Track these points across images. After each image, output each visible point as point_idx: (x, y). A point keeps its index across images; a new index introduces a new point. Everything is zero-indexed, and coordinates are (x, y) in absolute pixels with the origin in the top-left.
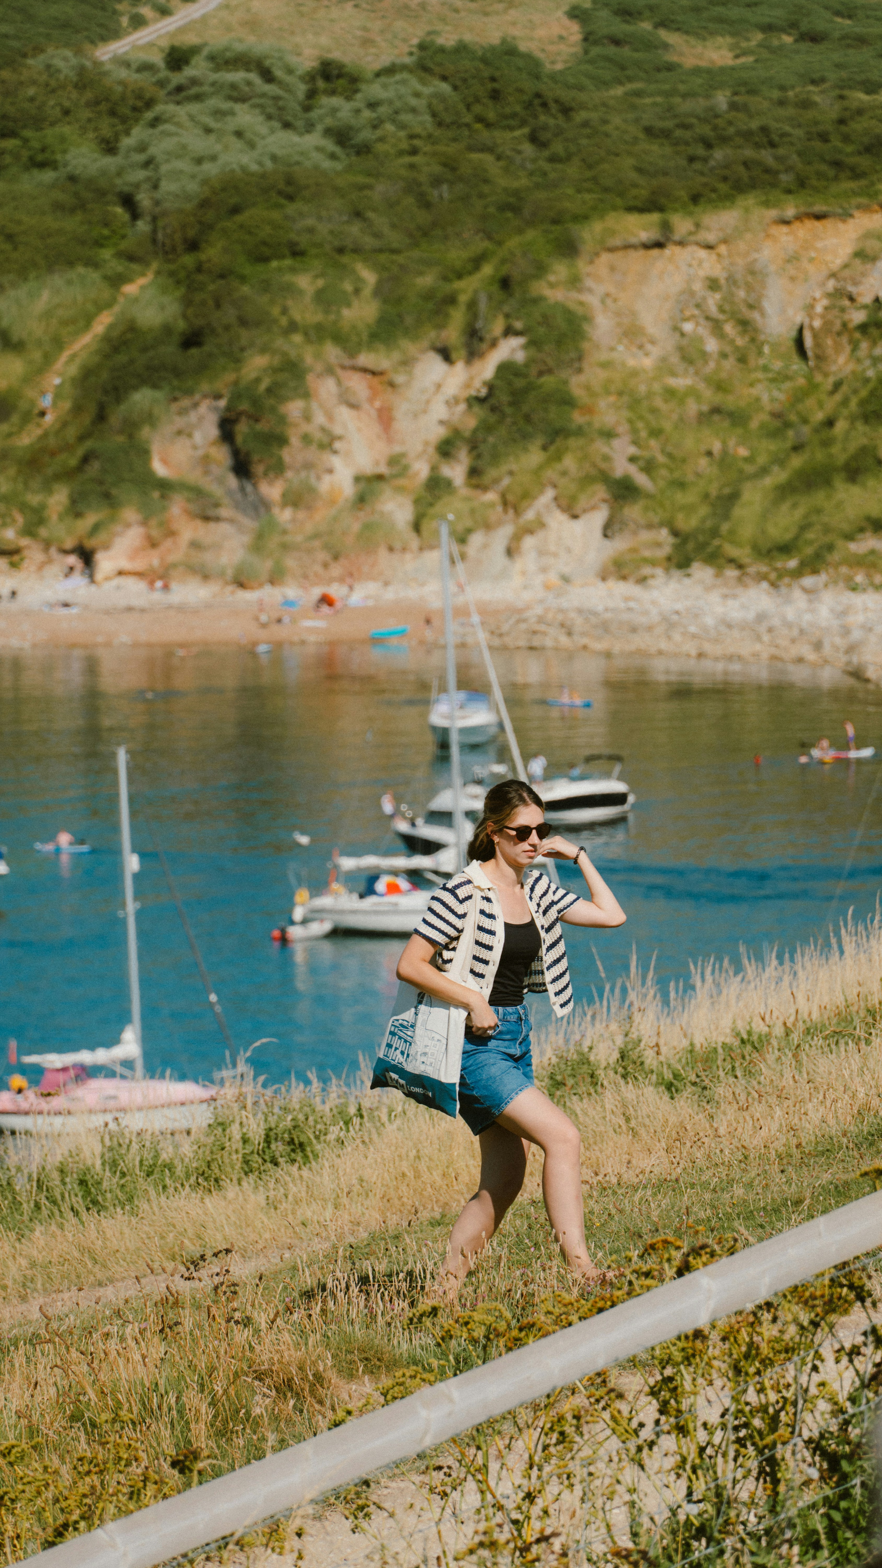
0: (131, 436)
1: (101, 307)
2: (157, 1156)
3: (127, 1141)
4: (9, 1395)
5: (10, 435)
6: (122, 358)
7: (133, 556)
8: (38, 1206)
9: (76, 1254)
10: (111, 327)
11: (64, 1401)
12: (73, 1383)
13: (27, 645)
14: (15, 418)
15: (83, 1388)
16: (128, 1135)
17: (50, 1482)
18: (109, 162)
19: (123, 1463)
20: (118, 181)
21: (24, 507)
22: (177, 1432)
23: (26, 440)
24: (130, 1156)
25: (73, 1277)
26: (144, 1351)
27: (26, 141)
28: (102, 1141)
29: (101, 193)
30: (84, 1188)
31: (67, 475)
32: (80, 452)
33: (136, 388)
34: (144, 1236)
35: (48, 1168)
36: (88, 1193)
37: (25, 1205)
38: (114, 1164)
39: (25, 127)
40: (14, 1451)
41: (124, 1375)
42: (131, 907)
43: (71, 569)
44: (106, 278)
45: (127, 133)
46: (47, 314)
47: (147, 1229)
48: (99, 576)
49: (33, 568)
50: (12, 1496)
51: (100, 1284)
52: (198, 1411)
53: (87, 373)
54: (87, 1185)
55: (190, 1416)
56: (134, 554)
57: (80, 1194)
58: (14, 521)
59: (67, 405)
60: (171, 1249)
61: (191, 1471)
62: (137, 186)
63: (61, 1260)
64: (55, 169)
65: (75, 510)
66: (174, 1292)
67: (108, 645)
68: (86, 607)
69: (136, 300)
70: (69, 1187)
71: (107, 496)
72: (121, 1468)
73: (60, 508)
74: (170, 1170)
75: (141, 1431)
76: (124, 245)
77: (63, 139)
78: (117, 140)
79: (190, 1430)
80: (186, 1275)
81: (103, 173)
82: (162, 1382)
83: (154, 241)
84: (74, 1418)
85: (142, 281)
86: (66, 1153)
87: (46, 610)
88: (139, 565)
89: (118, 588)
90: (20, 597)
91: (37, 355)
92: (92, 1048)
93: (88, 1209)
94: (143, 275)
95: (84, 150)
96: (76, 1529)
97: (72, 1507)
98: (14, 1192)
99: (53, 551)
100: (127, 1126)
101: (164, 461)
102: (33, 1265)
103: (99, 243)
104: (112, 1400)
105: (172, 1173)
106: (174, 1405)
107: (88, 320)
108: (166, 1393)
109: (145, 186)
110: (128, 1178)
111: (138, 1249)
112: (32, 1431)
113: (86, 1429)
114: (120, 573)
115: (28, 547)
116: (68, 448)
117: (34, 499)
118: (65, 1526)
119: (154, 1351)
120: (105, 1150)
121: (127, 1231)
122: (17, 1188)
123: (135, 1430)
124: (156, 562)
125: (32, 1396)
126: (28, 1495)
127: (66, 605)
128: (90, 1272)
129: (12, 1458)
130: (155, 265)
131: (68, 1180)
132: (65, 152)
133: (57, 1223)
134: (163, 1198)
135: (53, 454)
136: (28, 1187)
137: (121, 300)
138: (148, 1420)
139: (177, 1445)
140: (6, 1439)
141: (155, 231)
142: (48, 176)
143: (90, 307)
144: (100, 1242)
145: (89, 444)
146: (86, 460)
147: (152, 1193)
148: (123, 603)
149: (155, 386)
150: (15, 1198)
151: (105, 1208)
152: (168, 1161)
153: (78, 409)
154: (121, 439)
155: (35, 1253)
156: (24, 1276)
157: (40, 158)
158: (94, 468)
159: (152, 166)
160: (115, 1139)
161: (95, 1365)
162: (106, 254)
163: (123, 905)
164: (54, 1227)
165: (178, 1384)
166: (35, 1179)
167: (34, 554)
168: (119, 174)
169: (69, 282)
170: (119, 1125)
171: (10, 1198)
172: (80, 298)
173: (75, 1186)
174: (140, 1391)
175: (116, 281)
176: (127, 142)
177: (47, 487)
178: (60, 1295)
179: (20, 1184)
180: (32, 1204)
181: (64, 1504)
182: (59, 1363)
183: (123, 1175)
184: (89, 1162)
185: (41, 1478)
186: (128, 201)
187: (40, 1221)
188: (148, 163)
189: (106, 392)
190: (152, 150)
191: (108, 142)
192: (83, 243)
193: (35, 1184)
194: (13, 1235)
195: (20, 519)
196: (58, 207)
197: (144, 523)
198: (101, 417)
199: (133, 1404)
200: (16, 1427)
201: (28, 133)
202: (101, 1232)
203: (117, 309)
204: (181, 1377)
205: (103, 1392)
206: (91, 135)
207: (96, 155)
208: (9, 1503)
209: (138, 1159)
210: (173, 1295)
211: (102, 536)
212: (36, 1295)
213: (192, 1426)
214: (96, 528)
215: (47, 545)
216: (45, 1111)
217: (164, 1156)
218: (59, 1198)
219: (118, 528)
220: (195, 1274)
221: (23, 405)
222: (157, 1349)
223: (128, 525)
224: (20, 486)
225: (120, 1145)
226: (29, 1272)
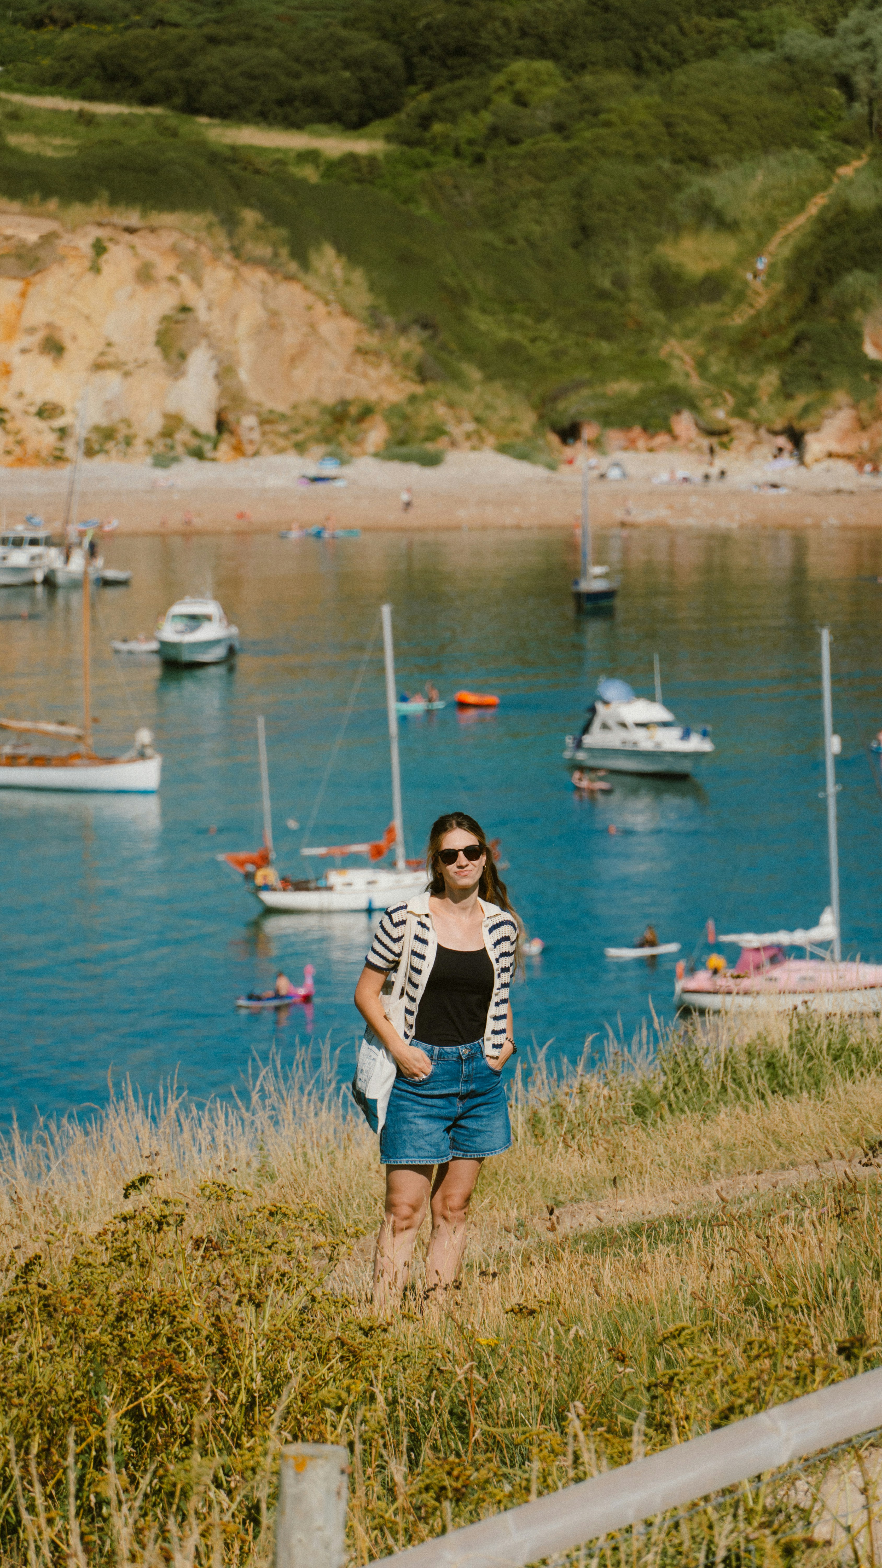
0: (842, 319)
1: (815, 188)
2: (845, 1040)
3: (816, 1025)
4: (685, 1277)
5: (722, 315)
6: (835, 240)
7: (842, 439)
8: (724, 1088)
9: (760, 1136)
10: (826, 208)
11: (739, 1284)
12: (750, 1266)
13: (734, 525)
14: (727, 298)
15: (758, 1270)
16: (816, 1019)
17: (719, 1364)
18: (826, 44)
19: (792, 1348)
20: (835, 62)
21: (735, 388)
22: (852, 1318)
23: (738, 320)
24: (818, 1040)
25: (757, 1159)
26: (821, 1236)
27: (743, 20)
28: (791, 1025)
29: (818, 74)
30: (771, 1071)
31: (779, 356)
32: (792, 333)
33: (849, 270)
34: (828, 1120)
35: (736, 1050)
36: (775, 1075)
37: (711, 1087)
38: (801, 1047)
39: (743, 7)
40: (684, 1333)
41: (800, 1259)
42: (832, 788)
43: (780, 450)
44: (822, 159)
45: (845, 15)
46: (763, 195)
47: (832, 1113)
48: (809, 458)
49: (742, 449)
50: (681, 1377)
51: (783, 1167)
52: (872, 1298)
53: (801, 255)
54: (774, 1068)
55: (864, 1302)
56: (844, 436)
57: (767, 1077)
58: (725, 401)
59: (779, 286)
60: (855, 1134)
61: (857, 1357)
62: (854, 68)
63: (745, 1142)
64: (772, 50)
65: (786, 392)
66: (852, 1178)
67: (817, 526)
68: (795, 489)
69: (850, 183)
70: (756, 1069)
71: (818, 378)
72: (790, 1353)
73: (771, 390)
74: (857, 1054)
75: (815, 1316)
76: (840, 128)
77: (781, 20)
78: (835, 20)
79: (863, 1316)
80: (865, 1161)
81: (819, 54)
82: (838, 1268)
83: (870, 123)
84: (748, 1301)
85: (857, 164)
86: (755, 1036)
87: (755, 490)
88: (848, 447)
89: (828, 470)
90: (729, 477)
91: (751, 236)
92: (791, 929)
93: (774, 1092)
94: (859, 157)
95: (802, 31)
96: (742, 1412)
97: (741, 1390)
98: (701, 1072)
99: (762, 432)
100: (815, 1010)
101: (876, 345)
102: (717, 1147)
103: (814, 126)
104: (788, 1284)
105: (859, 1058)
106: (848, 1292)
107: (803, 201)
108: (842, 1278)
109: (863, 67)
110: (815, 1061)
111: (823, 1133)
112: (707, 1313)
113: (760, 1313)
114: (830, 455)
115: (738, 427)
116: (780, 329)
117: (744, 380)
118: (731, 1409)
119: (830, 1235)
120: (794, 1033)
121: (811, 1115)
122: (705, 1069)
123: (809, 1315)
124: (866, 445)
125: (708, 1278)
126: (696, 1377)
127: (775, 486)
128: (773, 1155)
129: (682, 1341)
130: (870, 148)
131: (755, 1062)
132: (782, 32)
133: (742, 1105)
134: (849, 1083)
135: (764, 335)
136: (716, 1068)
137: (836, 181)
138: (823, 1306)
139: (850, 1331)
140: (681, 1320)
141: (871, 114)
142: (764, 56)
143: (804, 188)
144: (784, 1125)
145: (801, 326)
146: (797, 341)
147: (839, 1077)
148: (832, 486)
149: (867, 269)
150: (702, 1079)
151: (791, 1092)
152: (856, 1046)
153: (790, 290)
154: (833, 321)
155: (719, 1134)
156: (709, 1158)
157: (757, 38)
158: (806, 350)
159: (869, 49)
160: (804, 1023)
161: (772, 1248)
162: (822, 136)
163: (824, 788)
164: (738, 1109)
165: (854, 1271)
166: (723, 1059)
167: (744, 434)
168: (835, 56)
169: (785, 164)
170: (807, 1008)
171: (697, 1078)
172: (794, 179)
173: (762, 1068)
174: (816, 1276)
175: (831, 163)
176: (845, 24)
177: (758, 368)
178: (742, 1178)
179: (708, 1064)
180: (719, 1087)
181: (733, 1387)
182: (737, 1246)
183: (811, 1058)
184: (778, 1045)
185: (710, 1360)
186: (845, 83)
187: (725, 1103)
188: (865, 45)
189: (818, 273)
190: (870, 33)
191: (825, 24)
192: (798, 124)
193: (722, 1065)
194: (697, 1116)
195: (731, 401)
196: (775, 88)
197: (855, 406)
198: (814, 299)
199: (808, 1289)
200: (691, 1308)
201: (744, 13)
202: (786, 1114)
203: (831, 190)
204: (857, 1262)
205: (778, 1276)
206: (809, 16)
207: (816, 37)
208: (677, 1385)
209: (826, 1042)
210: (850, 1181)
211: (812, 418)
212: (718, 1176)
213: (866, 1312)
214: (806, 410)
215: (757, 426)
216: (735, 992)
217: (853, 1041)
218: (746, 1080)
219: (829, 411)
220: (873, 1161)
221: (736, 286)
222: (834, 1233)
223: (839, 408)
224: (731, 367)
225: (808, 1028)
226: (712, 1154)
